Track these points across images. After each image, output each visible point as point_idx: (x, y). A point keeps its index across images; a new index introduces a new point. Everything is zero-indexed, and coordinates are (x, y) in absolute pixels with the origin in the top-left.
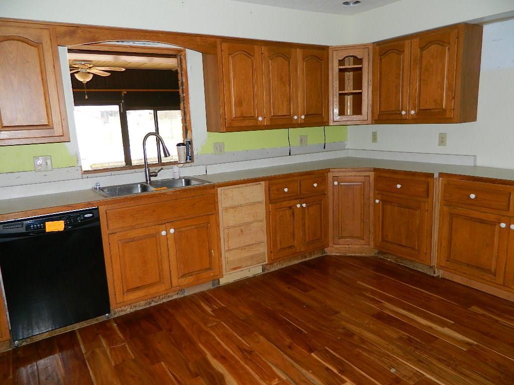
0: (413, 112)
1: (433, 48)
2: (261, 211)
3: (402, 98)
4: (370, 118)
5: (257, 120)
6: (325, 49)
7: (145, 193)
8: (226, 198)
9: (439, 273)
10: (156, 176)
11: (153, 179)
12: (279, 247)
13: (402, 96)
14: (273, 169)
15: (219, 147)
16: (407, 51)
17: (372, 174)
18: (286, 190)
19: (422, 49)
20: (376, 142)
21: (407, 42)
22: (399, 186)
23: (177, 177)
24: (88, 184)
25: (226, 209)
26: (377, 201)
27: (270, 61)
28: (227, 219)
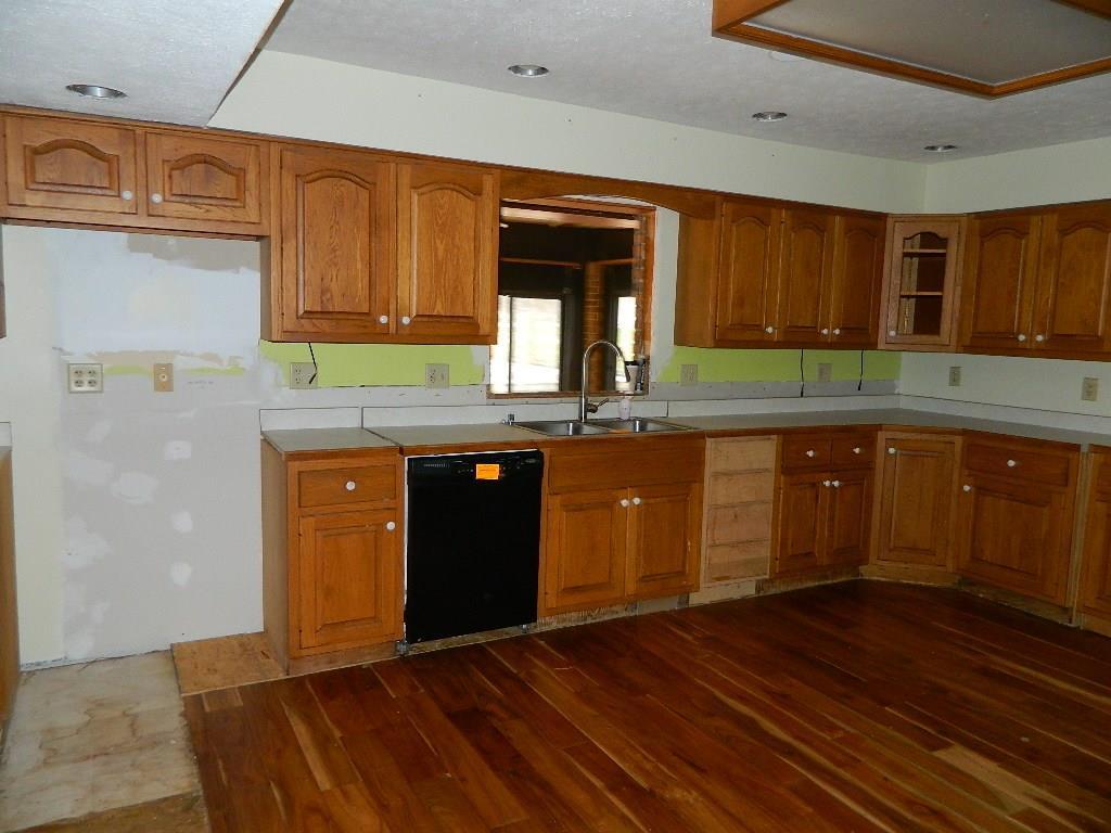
0: (1040, 338)
1: (1086, 233)
2: (768, 485)
3: (1020, 313)
4: (954, 343)
5: (764, 331)
6: (881, 217)
7: (576, 437)
8: (717, 457)
9: (1080, 621)
10: (594, 411)
11: (590, 416)
12: (790, 551)
13: (1021, 307)
14: (781, 416)
15: (690, 372)
16: (1034, 235)
17: (958, 440)
18: (810, 454)
19: (1064, 232)
20: (958, 385)
21: (1035, 219)
22: (1011, 463)
23: (625, 417)
24: (495, 416)
25: (716, 475)
26: (967, 488)
27: (793, 235)
28: (714, 492)
